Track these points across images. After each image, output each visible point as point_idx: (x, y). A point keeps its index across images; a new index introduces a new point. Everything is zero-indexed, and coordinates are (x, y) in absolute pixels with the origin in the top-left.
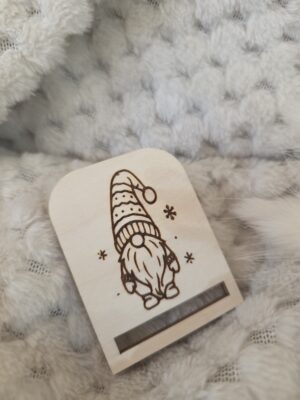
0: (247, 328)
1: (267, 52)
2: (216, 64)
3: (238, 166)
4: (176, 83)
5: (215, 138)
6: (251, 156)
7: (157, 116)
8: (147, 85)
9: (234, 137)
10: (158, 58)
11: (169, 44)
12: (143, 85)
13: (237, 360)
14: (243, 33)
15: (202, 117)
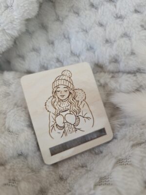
0: (116, 158)
1: (127, 19)
2: (101, 25)
3: (113, 77)
4: (81, 35)
5: (101, 61)
6: (119, 72)
7: (71, 52)
8: (67, 36)
9: (110, 62)
10: (72, 23)
11: (77, 15)
12: (64, 36)
13: (111, 173)
14: (115, 9)
15: (94, 52)
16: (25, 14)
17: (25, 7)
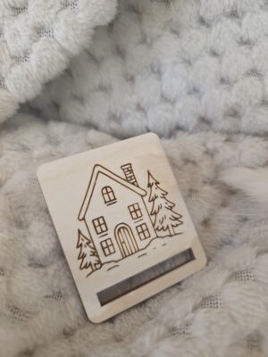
0: (231, 269)
1: (257, 45)
2: (214, 54)
3: (228, 140)
4: (180, 68)
5: (209, 116)
6: (239, 132)
7: (162, 96)
8: (156, 69)
9: (226, 115)
10: (167, 49)
11: (176, 36)
12: (152, 69)
14: (239, 29)
15: (200, 98)
16: (97, 17)
17: (99, 5)
